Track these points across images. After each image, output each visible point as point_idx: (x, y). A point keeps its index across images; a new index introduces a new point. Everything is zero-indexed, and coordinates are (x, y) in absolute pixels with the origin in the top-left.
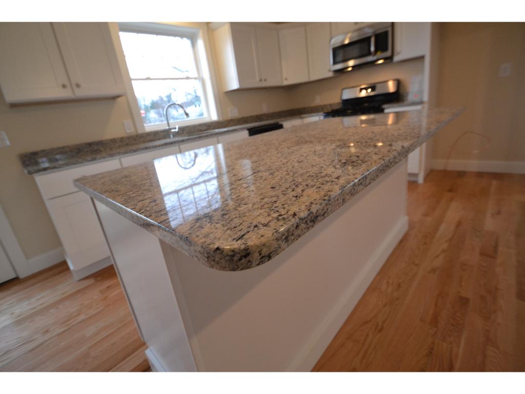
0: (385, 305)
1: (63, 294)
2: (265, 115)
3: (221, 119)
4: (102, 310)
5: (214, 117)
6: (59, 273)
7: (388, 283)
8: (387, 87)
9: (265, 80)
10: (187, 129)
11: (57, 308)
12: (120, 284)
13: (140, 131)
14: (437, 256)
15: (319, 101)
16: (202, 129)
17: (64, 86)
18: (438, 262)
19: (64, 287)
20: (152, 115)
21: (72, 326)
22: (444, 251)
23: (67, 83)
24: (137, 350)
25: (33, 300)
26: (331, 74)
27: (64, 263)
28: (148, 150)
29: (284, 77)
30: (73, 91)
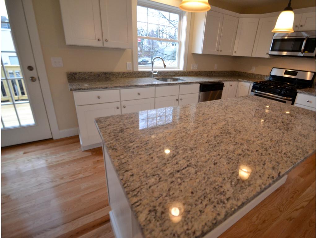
0: (250, 232)
1: (75, 157)
2: (214, 72)
3: (185, 70)
4: (92, 175)
5: (181, 68)
6: (74, 143)
7: (258, 217)
8: (306, 76)
9: (221, 51)
10: (163, 73)
11: (70, 165)
12: (103, 161)
13: (135, 70)
14: (297, 210)
15: (254, 70)
16: (171, 74)
17: (99, 40)
18: (296, 214)
19: (75, 153)
20: (145, 42)
21: (75, 180)
22: (302, 207)
23: (101, 38)
24: (105, 207)
25: (58, 156)
26: (267, 56)
27: (77, 137)
28: (136, 87)
29: (235, 50)
30: (103, 44)
